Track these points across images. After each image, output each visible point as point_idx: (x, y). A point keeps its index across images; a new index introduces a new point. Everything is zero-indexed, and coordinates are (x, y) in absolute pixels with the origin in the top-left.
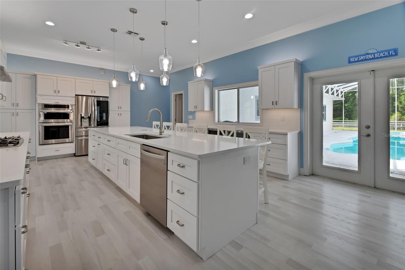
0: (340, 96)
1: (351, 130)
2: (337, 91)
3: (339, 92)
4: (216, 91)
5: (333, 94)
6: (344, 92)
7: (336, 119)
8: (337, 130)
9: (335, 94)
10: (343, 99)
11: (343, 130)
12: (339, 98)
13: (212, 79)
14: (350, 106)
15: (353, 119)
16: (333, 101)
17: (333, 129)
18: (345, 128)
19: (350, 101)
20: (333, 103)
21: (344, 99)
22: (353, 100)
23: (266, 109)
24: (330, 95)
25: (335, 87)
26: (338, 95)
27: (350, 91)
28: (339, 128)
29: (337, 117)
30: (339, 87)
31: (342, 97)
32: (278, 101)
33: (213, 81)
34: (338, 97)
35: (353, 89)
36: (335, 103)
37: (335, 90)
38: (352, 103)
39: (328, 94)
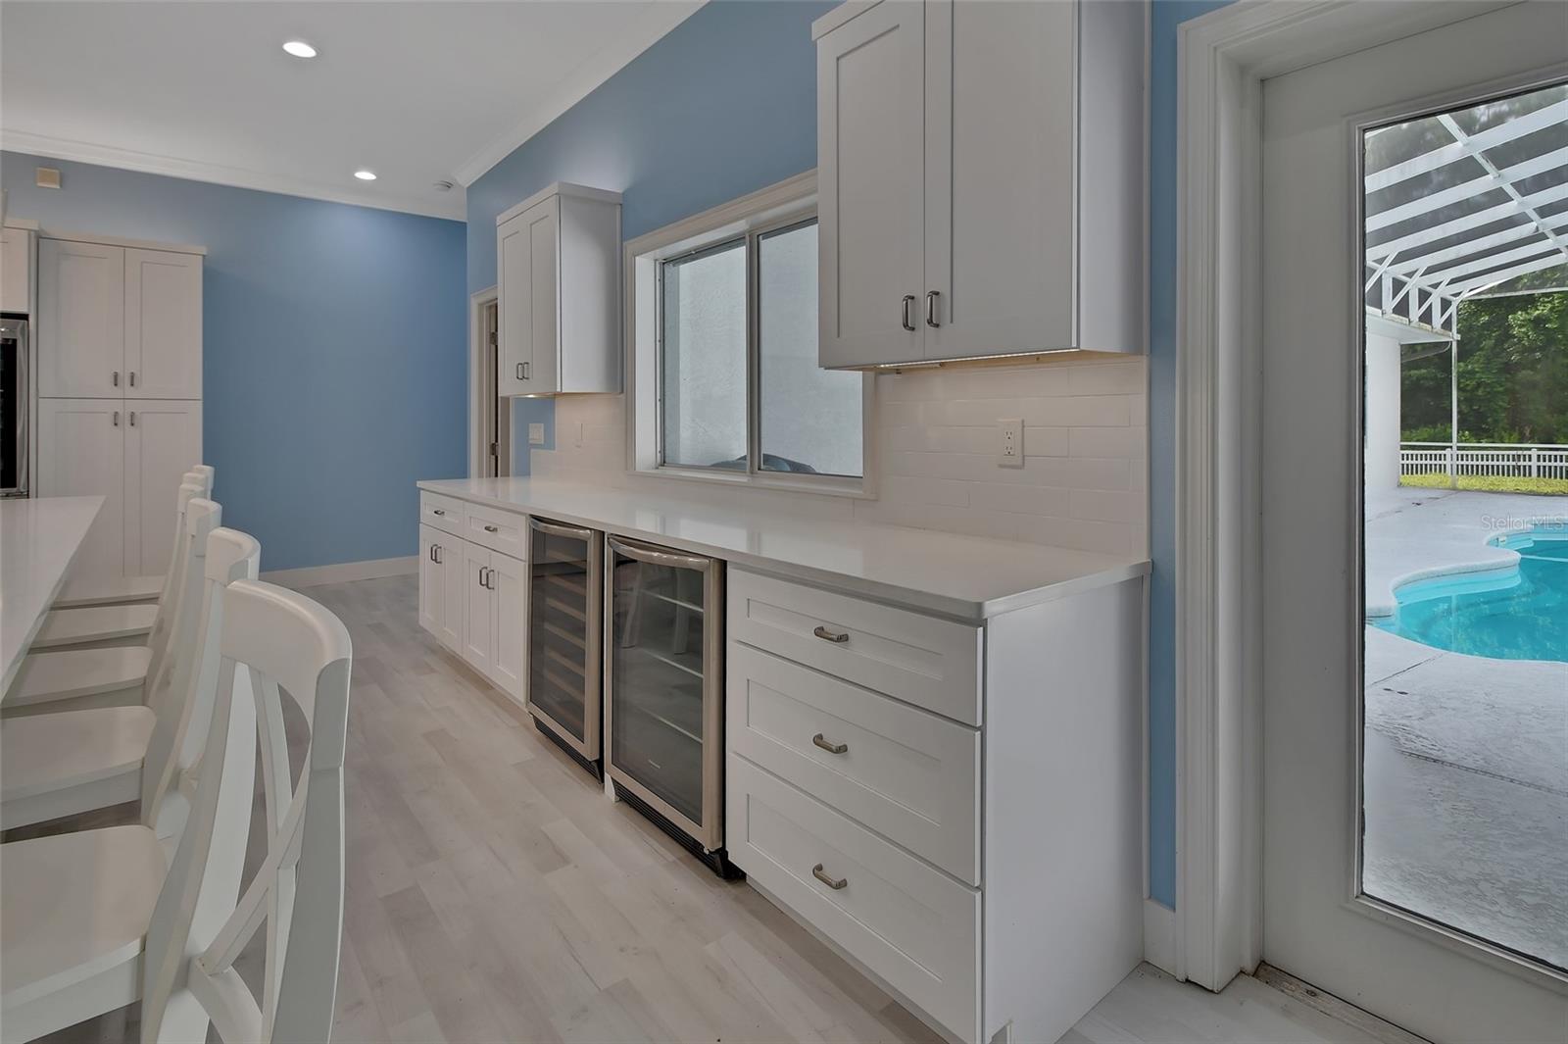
0: (1438, 320)
1: (1495, 488)
2: (1424, 295)
3: (1435, 301)
4: (644, 269)
5: (1402, 309)
6: (1456, 301)
7: (1414, 433)
8: (1422, 488)
9: (1415, 312)
10: (1454, 336)
11: (1455, 489)
12: (1432, 333)
13: (620, 191)
14: (1483, 373)
15: (1496, 435)
16: (1402, 346)
17: (1400, 485)
18: (1463, 482)
19: (1481, 349)
20: (1402, 359)
21: (1458, 337)
22: (1496, 345)
23: (898, 371)
24: (1386, 316)
25: (1410, 275)
26: (1426, 318)
27: (1490, 296)
28: (1432, 478)
29: (1416, 427)
30: (1435, 277)
31: (1447, 325)
32: (945, 290)
33: (621, 204)
34: (1429, 327)
35: (1501, 287)
36: (1413, 357)
37: (1412, 287)
38: (1488, 361)
39: (1381, 308)
